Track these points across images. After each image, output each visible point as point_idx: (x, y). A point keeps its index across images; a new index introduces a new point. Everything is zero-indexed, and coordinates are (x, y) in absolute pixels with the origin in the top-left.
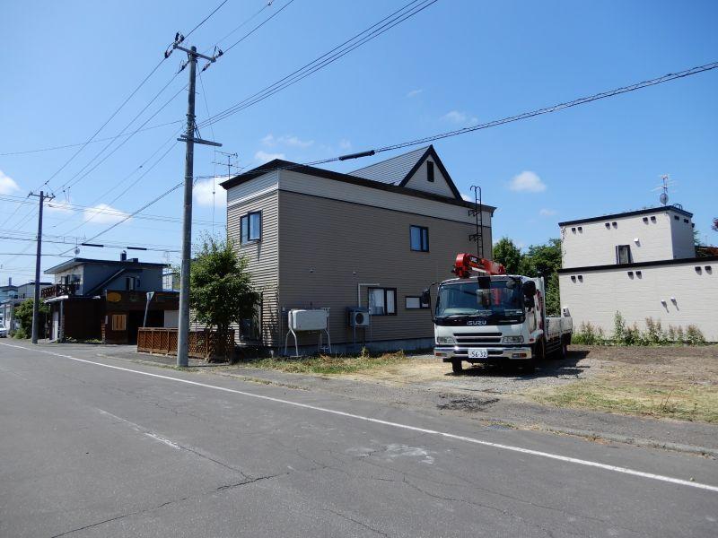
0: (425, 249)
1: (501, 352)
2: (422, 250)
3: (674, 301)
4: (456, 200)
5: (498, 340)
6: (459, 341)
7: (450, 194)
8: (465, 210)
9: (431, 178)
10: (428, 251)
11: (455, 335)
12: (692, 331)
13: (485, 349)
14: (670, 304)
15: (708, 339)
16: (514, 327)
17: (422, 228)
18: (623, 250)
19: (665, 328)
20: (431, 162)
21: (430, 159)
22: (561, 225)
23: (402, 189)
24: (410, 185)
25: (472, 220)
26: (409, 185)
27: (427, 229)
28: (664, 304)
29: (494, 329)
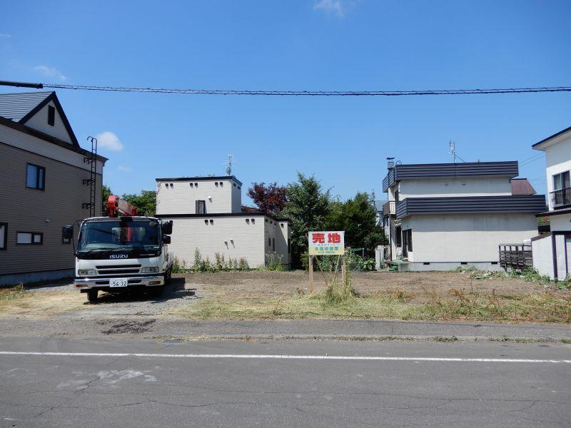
0: (40, 187)
1: (140, 281)
2: (37, 188)
3: (232, 241)
4: (74, 146)
5: (137, 271)
6: (100, 272)
7: (68, 139)
8: (82, 157)
9: (51, 122)
10: (43, 189)
11: (98, 267)
12: (242, 262)
13: (126, 279)
14: (229, 243)
15: (251, 267)
16: (152, 260)
17: (39, 168)
18: (201, 204)
19: (227, 260)
20: (52, 106)
21: (51, 103)
22: (158, 180)
23: (22, 126)
24: (31, 123)
25: (88, 167)
26: (29, 124)
27: (44, 169)
28: (226, 243)
29: (134, 261)
